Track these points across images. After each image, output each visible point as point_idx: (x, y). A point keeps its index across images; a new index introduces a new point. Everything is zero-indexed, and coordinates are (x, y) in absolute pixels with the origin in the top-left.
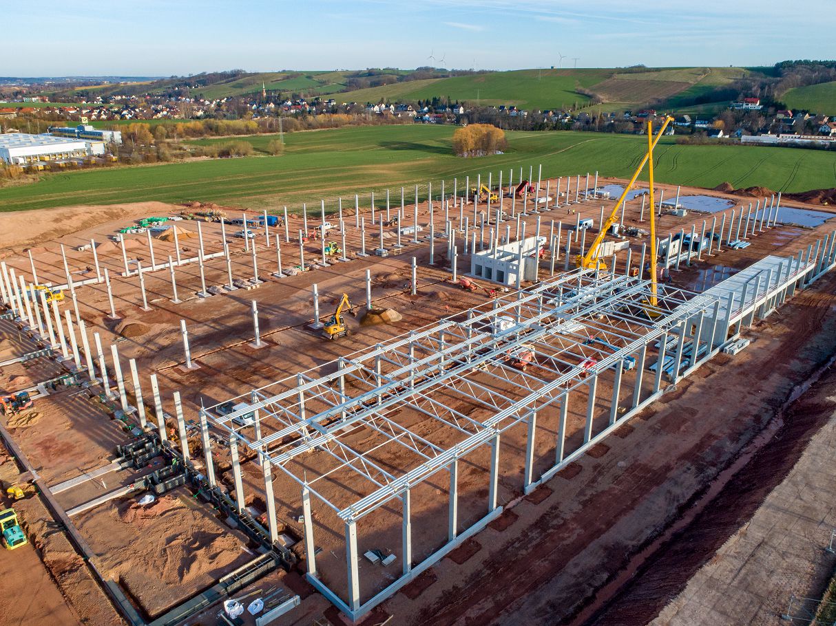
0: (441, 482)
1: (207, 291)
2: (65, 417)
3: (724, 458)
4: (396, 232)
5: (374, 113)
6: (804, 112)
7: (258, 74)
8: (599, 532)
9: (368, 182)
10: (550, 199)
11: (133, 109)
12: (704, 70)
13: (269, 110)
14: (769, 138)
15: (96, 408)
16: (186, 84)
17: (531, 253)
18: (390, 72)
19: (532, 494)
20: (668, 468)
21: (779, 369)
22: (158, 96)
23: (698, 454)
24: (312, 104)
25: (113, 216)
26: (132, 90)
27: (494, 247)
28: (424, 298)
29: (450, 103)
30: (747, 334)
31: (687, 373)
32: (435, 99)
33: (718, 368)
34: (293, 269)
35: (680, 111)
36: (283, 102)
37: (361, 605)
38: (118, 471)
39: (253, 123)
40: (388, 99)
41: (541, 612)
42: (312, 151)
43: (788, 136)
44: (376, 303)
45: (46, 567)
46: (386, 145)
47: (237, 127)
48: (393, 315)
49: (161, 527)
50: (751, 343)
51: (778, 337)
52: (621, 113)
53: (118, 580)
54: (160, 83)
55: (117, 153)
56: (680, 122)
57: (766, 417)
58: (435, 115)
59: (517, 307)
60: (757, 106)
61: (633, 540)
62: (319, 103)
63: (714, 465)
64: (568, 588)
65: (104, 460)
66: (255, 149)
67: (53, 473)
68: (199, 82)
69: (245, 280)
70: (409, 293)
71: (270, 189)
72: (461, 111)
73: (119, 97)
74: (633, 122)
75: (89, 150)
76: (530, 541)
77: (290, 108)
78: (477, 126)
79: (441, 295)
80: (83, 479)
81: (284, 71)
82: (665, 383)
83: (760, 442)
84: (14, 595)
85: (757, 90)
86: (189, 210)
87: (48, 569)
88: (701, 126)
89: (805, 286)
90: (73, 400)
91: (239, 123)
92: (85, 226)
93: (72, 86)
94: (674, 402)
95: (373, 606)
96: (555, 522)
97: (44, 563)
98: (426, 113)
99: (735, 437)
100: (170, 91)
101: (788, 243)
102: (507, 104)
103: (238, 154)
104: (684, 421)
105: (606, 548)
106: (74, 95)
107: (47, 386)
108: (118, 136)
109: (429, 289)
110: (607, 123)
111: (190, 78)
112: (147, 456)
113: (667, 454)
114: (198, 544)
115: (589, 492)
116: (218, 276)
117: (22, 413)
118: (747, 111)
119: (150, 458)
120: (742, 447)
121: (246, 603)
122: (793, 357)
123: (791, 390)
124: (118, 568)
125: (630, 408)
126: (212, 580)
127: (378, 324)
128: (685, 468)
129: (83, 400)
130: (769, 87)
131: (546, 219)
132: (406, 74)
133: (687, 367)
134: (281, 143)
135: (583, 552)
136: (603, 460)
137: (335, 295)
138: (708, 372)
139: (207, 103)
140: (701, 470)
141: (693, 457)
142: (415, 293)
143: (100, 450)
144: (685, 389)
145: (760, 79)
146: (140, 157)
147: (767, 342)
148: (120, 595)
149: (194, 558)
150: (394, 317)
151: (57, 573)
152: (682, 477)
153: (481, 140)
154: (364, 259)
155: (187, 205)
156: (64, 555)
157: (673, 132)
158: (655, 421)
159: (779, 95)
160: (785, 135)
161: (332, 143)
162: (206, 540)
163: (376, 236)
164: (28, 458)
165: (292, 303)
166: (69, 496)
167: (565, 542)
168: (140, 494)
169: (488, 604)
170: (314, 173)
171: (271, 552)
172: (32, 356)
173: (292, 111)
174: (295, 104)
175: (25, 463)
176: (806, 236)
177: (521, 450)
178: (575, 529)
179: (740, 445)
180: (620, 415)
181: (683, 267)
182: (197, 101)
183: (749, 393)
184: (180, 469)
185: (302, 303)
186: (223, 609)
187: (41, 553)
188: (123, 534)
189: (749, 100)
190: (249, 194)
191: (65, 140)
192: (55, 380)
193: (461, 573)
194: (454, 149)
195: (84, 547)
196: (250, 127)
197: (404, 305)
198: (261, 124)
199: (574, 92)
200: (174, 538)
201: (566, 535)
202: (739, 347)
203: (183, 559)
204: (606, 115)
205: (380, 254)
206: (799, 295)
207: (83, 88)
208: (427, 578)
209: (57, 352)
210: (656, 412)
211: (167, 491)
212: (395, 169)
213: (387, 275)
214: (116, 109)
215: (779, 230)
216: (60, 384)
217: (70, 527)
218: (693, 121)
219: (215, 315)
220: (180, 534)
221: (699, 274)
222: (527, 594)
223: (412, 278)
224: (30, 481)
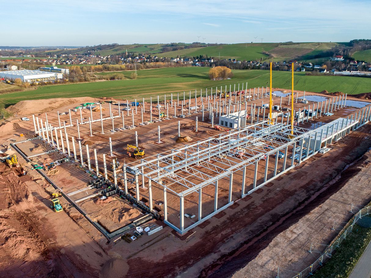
0: (210, 194)
1: (114, 130)
2: (68, 172)
3: (317, 188)
4: (188, 109)
5: (174, 62)
6: (362, 62)
7: (124, 45)
8: (269, 210)
9: (174, 90)
10: (251, 96)
11: (71, 60)
12: (319, 44)
13: (129, 60)
14: (347, 72)
15: (79, 169)
16: (93, 50)
17: (243, 117)
18: (181, 44)
19: (244, 198)
20: (296, 191)
21: (341, 159)
22: (81, 54)
23: (307, 186)
24: (147, 58)
25: (72, 102)
26: (70, 52)
27: (228, 113)
28: (201, 133)
29: (207, 58)
30: (329, 147)
31: (304, 160)
32: (201, 56)
33: (317, 158)
34: (148, 122)
35: (308, 61)
36: (135, 57)
37: (184, 229)
38: (91, 189)
39: (123, 66)
40: (180, 56)
41: (248, 233)
42: (149, 78)
43: (355, 72)
44: (182, 134)
45: (71, 218)
46: (181, 75)
47: (117, 68)
48: (188, 138)
49: (110, 206)
50: (331, 150)
51: (341, 148)
52: (282, 62)
53: (97, 222)
54: (82, 49)
55: (68, 78)
56: (308, 66)
57: (334, 175)
58: (201, 63)
59: (238, 134)
60: (342, 59)
61: (282, 212)
62: (150, 58)
63: (313, 190)
64: (257, 226)
65: (85, 186)
66: (125, 77)
67: (67, 189)
68: (98, 49)
69: (129, 126)
70: (194, 131)
71: (134, 92)
72: (212, 61)
73: (64, 55)
74: (287, 66)
75: (56, 77)
76: (244, 212)
77: (138, 60)
78: (220, 67)
79: (207, 132)
80: (78, 192)
81: (135, 44)
82: (296, 163)
83: (331, 183)
84: (61, 225)
85: (342, 52)
86: (101, 100)
87: (72, 218)
88: (317, 67)
89: (355, 130)
90: (70, 166)
91: (117, 66)
92: (61, 106)
93: (44, 50)
94: (299, 169)
95: (188, 230)
96: (253, 207)
97: (70, 216)
98: (197, 62)
99: (321, 181)
100: (86, 52)
101: (349, 114)
102: (232, 58)
103: (118, 79)
104: (303, 176)
105: (272, 215)
106: (45, 54)
107: (59, 162)
108: (68, 71)
109: (202, 130)
110: (276, 66)
111: (94, 47)
112: (101, 184)
113: (295, 186)
114: (124, 211)
115: (266, 198)
116: (118, 125)
117: (52, 170)
118: (337, 61)
119: (102, 185)
120: (324, 185)
121: (144, 228)
122: (347, 155)
123: (345, 166)
124: (97, 218)
125: (282, 171)
126: (130, 222)
127: (183, 142)
128: (302, 191)
129: (73, 167)
130: (347, 51)
131: (249, 104)
132: (187, 45)
133: (304, 158)
134: (136, 74)
135: (263, 216)
136: (271, 188)
137: (165, 131)
138: (313, 159)
139: (102, 57)
140: (308, 191)
141: (305, 187)
142: (197, 131)
143: (83, 183)
144: (303, 165)
145: (343, 47)
146: (78, 80)
147: (337, 150)
148: (99, 226)
149: (124, 215)
150: (189, 139)
151: (75, 220)
152: (301, 194)
153: (221, 73)
154: (175, 119)
155: (101, 99)
156: (76, 214)
157: (304, 70)
158: (291, 176)
159: (351, 54)
160: (353, 72)
161: (157, 74)
162: (127, 210)
163: (180, 110)
164: (57, 185)
165: (148, 134)
166: (75, 197)
167: (256, 213)
168: (100, 196)
169: (229, 230)
170: (151, 86)
171: (150, 214)
172: (51, 152)
173: (139, 61)
174: (140, 58)
175: (57, 186)
176: (357, 111)
177: (240, 184)
178: (260, 209)
179: (323, 184)
180: (278, 173)
181: (305, 122)
182: (97, 56)
183: (328, 167)
184: (114, 188)
185: (153, 134)
186: (136, 230)
187: (68, 214)
188: (97, 208)
189: (338, 56)
190: (125, 95)
191: (46, 72)
192: (61, 160)
193: (219, 221)
194: (210, 77)
195: (83, 211)
196: (122, 67)
197: (193, 135)
198: (127, 66)
199: (261, 53)
200: (115, 209)
201: (257, 211)
202: (326, 151)
203: (119, 215)
204: (275, 63)
205: (182, 117)
206: (352, 133)
207: (49, 51)
208: (207, 223)
209: (60, 151)
210: (292, 173)
211: (110, 196)
212: (185, 85)
213: (185, 125)
214: (64, 60)
215: (347, 109)
216: (63, 161)
217: (77, 206)
218: (314, 65)
219: (119, 138)
220: (117, 208)
221: (311, 125)
222: (243, 228)
223: (196, 126)
224: (59, 192)
